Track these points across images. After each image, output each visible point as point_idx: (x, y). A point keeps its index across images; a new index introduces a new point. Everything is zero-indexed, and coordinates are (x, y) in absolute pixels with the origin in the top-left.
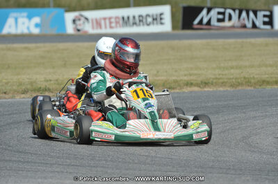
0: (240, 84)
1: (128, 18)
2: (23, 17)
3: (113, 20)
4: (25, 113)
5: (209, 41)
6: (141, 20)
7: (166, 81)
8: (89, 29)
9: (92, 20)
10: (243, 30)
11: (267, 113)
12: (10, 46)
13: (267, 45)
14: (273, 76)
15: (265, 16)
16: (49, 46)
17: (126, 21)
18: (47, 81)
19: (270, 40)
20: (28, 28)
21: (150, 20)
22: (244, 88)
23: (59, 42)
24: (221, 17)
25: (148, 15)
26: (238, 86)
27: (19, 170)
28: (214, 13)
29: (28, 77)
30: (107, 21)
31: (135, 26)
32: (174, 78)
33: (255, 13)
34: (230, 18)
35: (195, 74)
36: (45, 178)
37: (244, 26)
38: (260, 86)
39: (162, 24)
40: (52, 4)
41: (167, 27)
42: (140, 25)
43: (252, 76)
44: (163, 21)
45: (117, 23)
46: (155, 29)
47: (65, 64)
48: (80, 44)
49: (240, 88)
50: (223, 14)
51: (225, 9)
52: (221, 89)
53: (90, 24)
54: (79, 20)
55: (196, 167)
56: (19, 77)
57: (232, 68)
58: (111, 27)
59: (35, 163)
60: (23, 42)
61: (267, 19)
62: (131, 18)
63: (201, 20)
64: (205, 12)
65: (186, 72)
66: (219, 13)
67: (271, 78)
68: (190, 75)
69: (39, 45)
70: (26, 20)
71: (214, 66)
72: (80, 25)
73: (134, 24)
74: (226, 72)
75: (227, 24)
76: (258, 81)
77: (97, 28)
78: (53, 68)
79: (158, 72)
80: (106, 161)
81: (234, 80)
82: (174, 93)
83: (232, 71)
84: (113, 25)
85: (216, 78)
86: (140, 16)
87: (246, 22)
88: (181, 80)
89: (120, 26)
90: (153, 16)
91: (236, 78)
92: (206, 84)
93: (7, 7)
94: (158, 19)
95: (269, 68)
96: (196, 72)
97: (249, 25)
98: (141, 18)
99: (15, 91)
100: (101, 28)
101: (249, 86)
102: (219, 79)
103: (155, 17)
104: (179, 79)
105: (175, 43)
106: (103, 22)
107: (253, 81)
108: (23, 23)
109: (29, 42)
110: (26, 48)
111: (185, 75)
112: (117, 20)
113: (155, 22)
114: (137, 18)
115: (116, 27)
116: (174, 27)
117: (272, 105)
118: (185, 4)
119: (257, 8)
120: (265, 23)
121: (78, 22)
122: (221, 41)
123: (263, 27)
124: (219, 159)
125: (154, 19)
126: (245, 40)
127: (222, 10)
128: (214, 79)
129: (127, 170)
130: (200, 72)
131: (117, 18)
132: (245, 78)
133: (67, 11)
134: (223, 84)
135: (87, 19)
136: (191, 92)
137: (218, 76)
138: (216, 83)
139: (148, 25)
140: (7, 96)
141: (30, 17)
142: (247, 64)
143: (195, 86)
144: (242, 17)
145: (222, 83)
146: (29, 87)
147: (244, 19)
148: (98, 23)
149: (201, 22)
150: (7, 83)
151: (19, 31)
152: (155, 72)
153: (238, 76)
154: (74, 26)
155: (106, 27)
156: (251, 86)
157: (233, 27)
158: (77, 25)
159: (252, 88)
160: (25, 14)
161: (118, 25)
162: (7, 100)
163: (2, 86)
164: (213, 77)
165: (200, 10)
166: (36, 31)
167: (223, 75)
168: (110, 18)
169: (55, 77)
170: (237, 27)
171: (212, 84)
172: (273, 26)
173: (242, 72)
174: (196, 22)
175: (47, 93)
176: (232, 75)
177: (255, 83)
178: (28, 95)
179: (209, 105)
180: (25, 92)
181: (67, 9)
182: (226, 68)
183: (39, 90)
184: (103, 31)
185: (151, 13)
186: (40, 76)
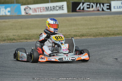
0: (97, 35)
1: (48, 7)
2: (3, 8)
3: (42, 9)
4: (5, 50)
5: (83, 17)
6: (54, 8)
7: (65, 35)
8: (31, 13)
10: (98, 12)
11: (110, 48)
13: (109, 18)
14: (112, 32)
15: (107, 6)
16: (14, 20)
17: (47, 9)
19: (110, 16)
20: (5, 13)
21: (58, 8)
22: (99, 37)
23: (19, 18)
24: (88, 6)
25: (57, 6)
26: (96, 36)
28: (85, 5)
29: (5, 34)
30: (39, 9)
31: (51, 11)
32: (69, 33)
33: (103, 4)
34: (92, 7)
36: (14, 78)
37: (99, 10)
38: (106, 36)
39: (63, 10)
41: (65, 11)
42: (53, 10)
43: (102, 32)
44: (63, 9)
45: (43, 10)
46: (60, 12)
47: (21, 28)
48: (28, 19)
50: (89, 5)
51: (90, 3)
52: (89, 38)
53: (32, 10)
54: (27, 9)
55: (79, 72)
57: (94, 28)
58: (41, 12)
59: (10, 71)
61: (108, 7)
62: (50, 8)
63: (80, 8)
64: (81, 4)
65: (74, 31)
66: (88, 5)
67: (111, 32)
68: (76, 32)
69: (11, 20)
70: (4, 9)
71: (86, 28)
73: (51, 10)
74: (92, 30)
75: (91, 9)
76: (105, 34)
77: (35, 12)
78: (16, 30)
79: (62, 31)
80: (41, 70)
81: (95, 34)
83: (94, 30)
84: (42, 11)
85: (87, 33)
86: (53, 7)
87: (99, 8)
88: (72, 34)
89: (45, 11)
90: (59, 6)
91: (96, 33)
92: (83, 36)
95: (110, 28)
96: (78, 30)
97: (101, 10)
98: (54, 7)
100: (36, 12)
101: (101, 36)
102: (89, 33)
103: (60, 7)
104: (71, 34)
105: (69, 18)
106: (37, 10)
107: (103, 34)
108: (3, 11)
109: (5, 19)
110: (4, 21)
111: (74, 32)
112: (44, 8)
113: (60, 9)
114: (52, 8)
115: (43, 11)
116: (68, 11)
117: (111, 44)
118: (73, 1)
119: (104, 2)
120: (107, 9)
121: (26, 10)
122: (88, 17)
123: (106, 10)
124: (89, 68)
125: (59, 8)
126: (99, 16)
127: (89, 3)
129: (49, 73)
130: (80, 30)
131: (43, 8)
132: (99, 33)
133: (22, 5)
134: (90, 35)
135: (30, 8)
136: (76, 39)
138: (87, 35)
139: (57, 10)
141: (6, 8)
142: (100, 26)
143: (78, 36)
144: (97, 6)
146: (6, 38)
147: (98, 7)
148: (35, 10)
151: (1, 14)
152: (61, 31)
153: (97, 32)
154: (25, 11)
155: (38, 12)
156: (102, 36)
157: (94, 11)
158: (26, 11)
159: (103, 37)
160: (4, 7)
161: (44, 11)
165: (79, 3)
166: (8, 14)
168: (40, 8)
169: (17, 34)
170: (96, 11)
171: (85, 36)
172: (111, 10)
173: (98, 30)
174: (78, 9)
175: (14, 41)
176: (94, 31)
177: (104, 35)
178: (6, 42)
179: (84, 45)
180: (4, 40)
181: (22, 4)
182: (91, 29)
183: (11, 40)
184: (38, 13)
185: (58, 5)
186: (11, 33)
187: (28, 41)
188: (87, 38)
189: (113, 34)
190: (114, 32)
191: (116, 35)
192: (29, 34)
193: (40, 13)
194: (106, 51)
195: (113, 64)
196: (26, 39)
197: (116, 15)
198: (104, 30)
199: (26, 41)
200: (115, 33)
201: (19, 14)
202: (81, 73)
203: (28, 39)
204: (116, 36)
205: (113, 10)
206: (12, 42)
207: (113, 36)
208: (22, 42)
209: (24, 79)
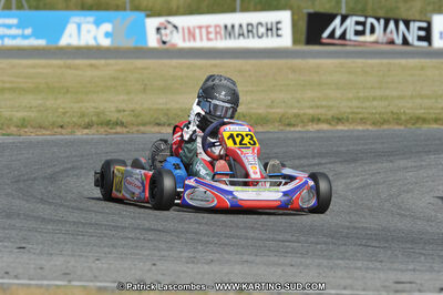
0: (385, 122)
1: (233, 26)
2: (88, 22)
3: (211, 29)
5: (342, 61)
6: (250, 30)
7: (283, 115)
9: (183, 29)
10: (390, 47)
11: (423, 163)
12: (69, 62)
13: (422, 68)
14: (431, 111)
15: (420, 29)
16: (122, 63)
17: (229, 31)
19: (427, 62)
20: (95, 38)
21: (262, 30)
22: (390, 126)
23: (138, 58)
24: (360, 28)
25: (260, 24)
26: (383, 123)
28: (350, 22)
29: (93, 105)
30: (204, 31)
31: (241, 38)
32: (296, 111)
33: (407, 24)
34: (373, 30)
35: (322, 107)
36: (114, 246)
37: (392, 42)
38: (413, 124)
39: (278, 36)
40: (128, 6)
41: (286, 40)
42: (248, 37)
43: (402, 111)
44: (280, 32)
45: (216, 33)
46: (269, 43)
48: (166, 61)
49: (385, 127)
50: (363, 24)
51: (366, 17)
52: (360, 128)
53: (181, 34)
54: (165, 28)
56: (81, 105)
57: (374, 99)
58: (209, 39)
59: (102, 225)
60: (88, 58)
61: (422, 33)
62: (237, 27)
63: (333, 32)
64: (337, 21)
65: (313, 104)
66: (357, 23)
67: (429, 113)
68: (318, 107)
69: (112, 61)
71: (351, 95)
72: (166, 35)
73: (241, 35)
74: (368, 104)
75: (368, 38)
76: (411, 118)
77: (189, 40)
78: (128, 93)
79: (272, 102)
81: (377, 116)
82: (295, 131)
83: (375, 103)
84: (212, 36)
85: (353, 113)
86: (248, 25)
87: (395, 36)
88: (305, 114)
89: (221, 38)
90: (267, 24)
91: (380, 114)
92: (339, 120)
93: (67, 8)
94: (274, 29)
95: (426, 101)
96: (324, 103)
97: (399, 41)
98: (250, 28)
99: (75, 124)
100: (194, 39)
101: (397, 124)
102: (357, 114)
103: (269, 26)
104: (301, 112)
105: (297, 62)
106: (197, 31)
107: (403, 117)
108: (89, 32)
109: (96, 58)
110: (91, 65)
111: (311, 107)
112: (218, 29)
113: (270, 33)
114: (245, 28)
115: (216, 39)
116: (295, 41)
118: (311, 11)
120: (420, 38)
121: (163, 31)
122: (360, 62)
123: (417, 43)
124: (357, 225)
125: (267, 30)
126: (392, 61)
127: (362, 19)
128: (349, 113)
130: (331, 103)
131: (216, 26)
132: (392, 113)
133: (148, 16)
134: (363, 121)
135: (176, 27)
136: (318, 131)
137: (355, 110)
138: (352, 119)
139: (259, 37)
140: (64, 131)
141: (98, 23)
142: (395, 94)
143: (323, 122)
144: (389, 30)
145: (361, 119)
146: (94, 119)
147: (391, 32)
148: (191, 34)
149: (332, 35)
150: (64, 113)
151: (82, 43)
152: (269, 103)
153: (383, 110)
154: (158, 36)
155: (201, 39)
156: (401, 124)
157: (376, 42)
158: (161, 36)
159: (402, 128)
160: (91, 19)
161: (219, 37)
162: (64, 135)
163: (58, 116)
164: (349, 110)
165: (331, 17)
166: (106, 42)
167: (362, 108)
168: (208, 27)
169: (131, 106)
170: (382, 43)
171: (348, 120)
172: (430, 44)
173: (389, 105)
174: (326, 34)
175: (119, 129)
176: (375, 108)
177: (407, 121)
178: (93, 131)
179: (343, 149)
180: (89, 126)
181: (148, 13)
182: (367, 99)
183: (108, 123)
184: (198, 44)
185: (264, 21)
186: (110, 104)
187: (163, 131)
189: (436, 120)
190: (439, 114)
192: (168, 110)
193: (205, 44)
194: (411, 174)
195: (433, 214)
196: (159, 125)
198: (409, 107)
199: (157, 129)
201: (140, 45)
202: (329, 240)
203: (164, 125)
205: (437, 43)
206: (113, 131)
207: (435, 126)
208: (143, 133)
209: (147, 253)
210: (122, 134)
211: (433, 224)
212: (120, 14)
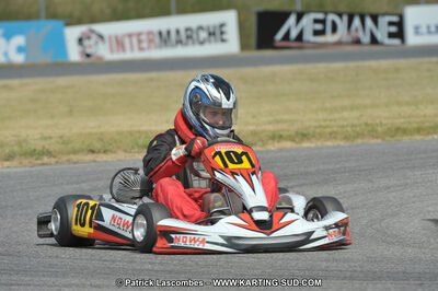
0: (359, 135)
1: (169, 33)
3: (144, 37)
6: (190, 36)
8: (105, 52)
9: (110, 38)
10: (356, 48)
11: (409, 181)
13: (397, 70)
14: (412, 119)
15: (391, 24)
17: (164, 38)
18: (45, 139)
19: (402, 62)
20: (6, 54)
21: (203, 35)
22: (365, 141)
24: (319, 27)
25: (200, 28)
26: (356, 137)
27: (12, 285)
28: (307, 21)
30: (135, 40)
31: (180, 45)
32: (251, 128)
33: (375, 19)
34: (334, 28)
35: (285, 121)
37: (357, 42)
38: (392, 136)
39: (223, 41)
41: (232, 45)
42: (186, 44)
43: (378, 121)
44: (225, 37)
45: (150, 41)
46: (212, 49)
47: (71, 111)
49: (359, 141)
50: (323, 22)
51: (326, 13)
52: (329, 143)
53: (107, 44)
54: (89, 38)
57: (344, 108)
58: (141, 49)
62: (173, 34)
63: (288, 34)
64: (292, 20)
65: (271, 118)
66: (316, 21)
67: (409, 123)
68: (278, 122)
70: (2, 42)
71: (315, 106)
72: (90, 46)
73: (179, 42)
74: (336, 116)
75: (329, 38)
76: (389, 129)
77: (118, 51)
78: (52, 117)
81: (349, 129)
83: (346, 114)
84: (145, 45)
85: (320, 126)
86: (187, 29)
87: (360, 34)
88: (264, 131)
89: (156, 47)
90: (208, 28)
91: (353, 126)
92: (304, 136)
94: (217, 33)
96: (286, 117)
97: (366, 39)
98: (189, 32)
100: (124, 50)
101: (373, 137)
102: (325, 127)
103: (212, 30)
104: (260, 128)
106: (127, 41)
107: (380, 129)
110: (5, 87)
111: (270, 123)
112: (151, 37)
113: (212, 38)
114: (183, 35)
115: (149, 48)
116: (244, 46)
117: (414, 167)
118: (260, 9)
120: (391, 35)
121: (86, 42)
122: (322, 66)
123: (387, 41)
125: (210, 34)
126: (361, 64)
127: (320, 16)
128: (316, 127)
131: (150, 33)
132: (366, 124)
133: (68, 25)
134: (333, 135)
135: (101, 37)
136: (281, 150)
137: (323, 123)
138: (319, 134)
139: (202, 43)
141: (8, 36)
142: (368, 102)
143: (286, 139)
144: (353, 27)
145: (331, 134)
146: (16, 149)
147: (357, 30)
148: (119, 43)
153: (356, 122)
154: (80, 48)
155: (132, 49)
156: (377, 138)
157: (339, 43)
158: (85, 48)
159: (379, 141)
161: (152, 45)
164: (316, 124)
165: (284, 16)
166: (19, 59)
167: (331, 120)
168: (139, 34)
169: (58, 132)
170: (347, 44)
171: (314, 136)
172: (403, 41)
173: (362, 116)
174: (280, 35)
175: (46, 159)
176: (347, 120)
177: (384, 133)
178: (15, 163)
179: (312, 169)
180: (9, 158)
181: (67, 21)
182: (335, 110)
183: (33, 153)
184: (128, 55)
185: (204, 24)
186: (33, 131)
187: (99, 159)
188: (319, 144)
189: (419, 130)
190: (423, 122)
191: (429, 134)
192: (102, 134)
193: (137, 55)
194: (394, 194)
195: (425, 239)
196: (93, 152)
197: (426, 60)
199: (90, 157)
200: (427, 124)
201: (60, 60)
203: (99, 152)
204: (430, 137)
205: (412, 39)
206: (39, 162)
207: (418, 137)
208: (75, 163)
210: (51, 164)
211: (427, 251)
212: (33, 24)
